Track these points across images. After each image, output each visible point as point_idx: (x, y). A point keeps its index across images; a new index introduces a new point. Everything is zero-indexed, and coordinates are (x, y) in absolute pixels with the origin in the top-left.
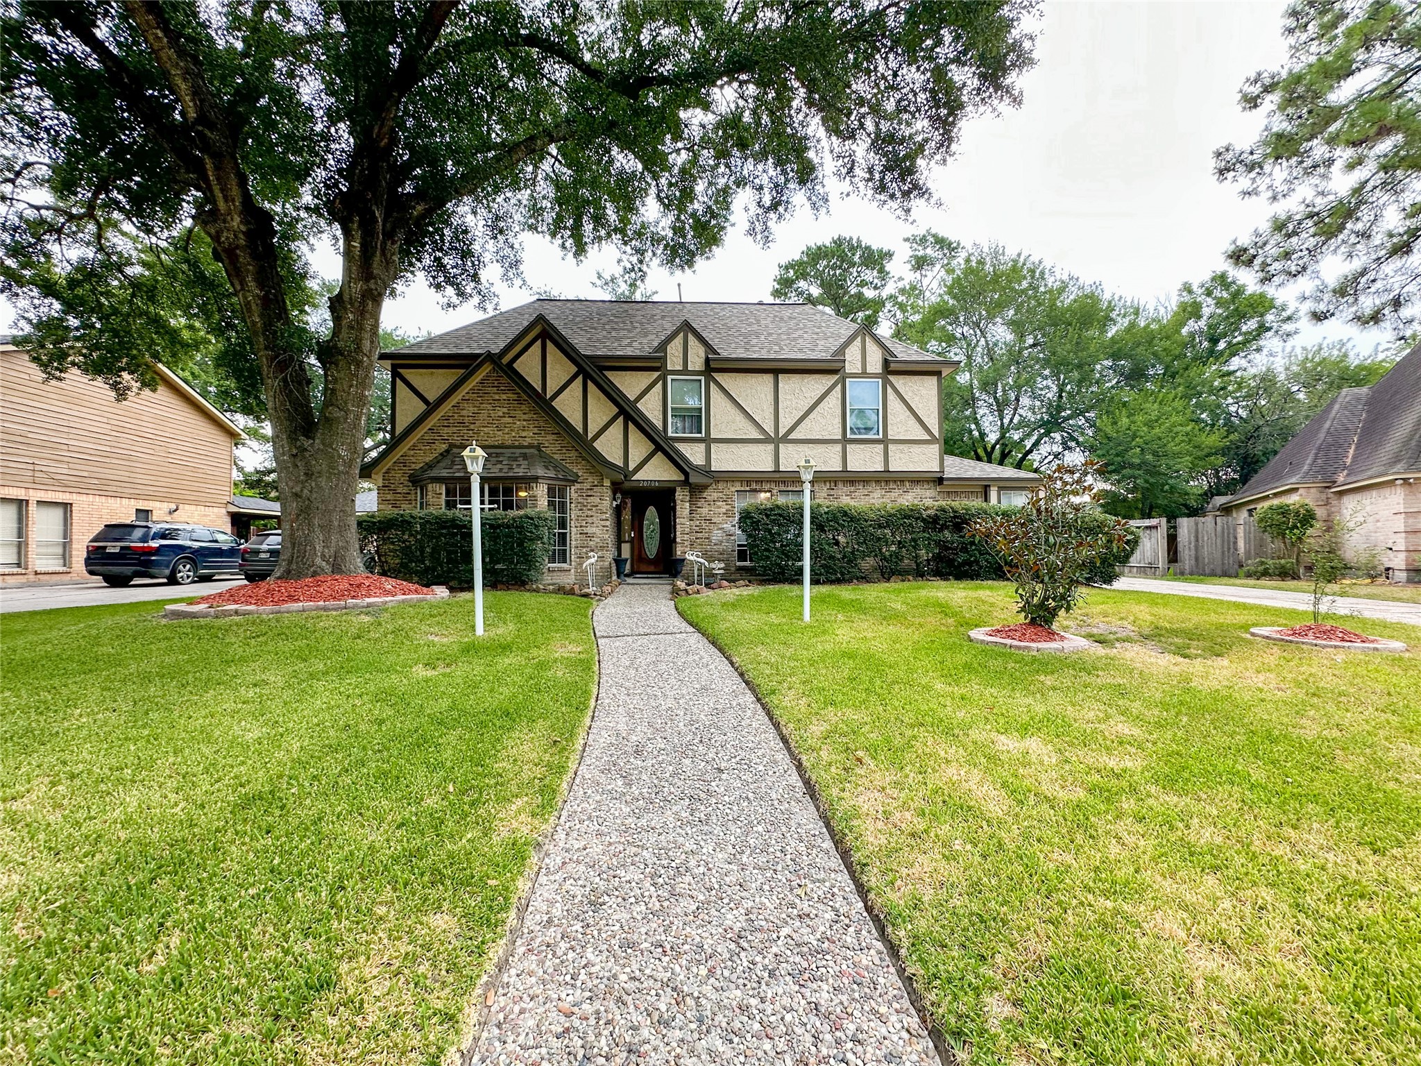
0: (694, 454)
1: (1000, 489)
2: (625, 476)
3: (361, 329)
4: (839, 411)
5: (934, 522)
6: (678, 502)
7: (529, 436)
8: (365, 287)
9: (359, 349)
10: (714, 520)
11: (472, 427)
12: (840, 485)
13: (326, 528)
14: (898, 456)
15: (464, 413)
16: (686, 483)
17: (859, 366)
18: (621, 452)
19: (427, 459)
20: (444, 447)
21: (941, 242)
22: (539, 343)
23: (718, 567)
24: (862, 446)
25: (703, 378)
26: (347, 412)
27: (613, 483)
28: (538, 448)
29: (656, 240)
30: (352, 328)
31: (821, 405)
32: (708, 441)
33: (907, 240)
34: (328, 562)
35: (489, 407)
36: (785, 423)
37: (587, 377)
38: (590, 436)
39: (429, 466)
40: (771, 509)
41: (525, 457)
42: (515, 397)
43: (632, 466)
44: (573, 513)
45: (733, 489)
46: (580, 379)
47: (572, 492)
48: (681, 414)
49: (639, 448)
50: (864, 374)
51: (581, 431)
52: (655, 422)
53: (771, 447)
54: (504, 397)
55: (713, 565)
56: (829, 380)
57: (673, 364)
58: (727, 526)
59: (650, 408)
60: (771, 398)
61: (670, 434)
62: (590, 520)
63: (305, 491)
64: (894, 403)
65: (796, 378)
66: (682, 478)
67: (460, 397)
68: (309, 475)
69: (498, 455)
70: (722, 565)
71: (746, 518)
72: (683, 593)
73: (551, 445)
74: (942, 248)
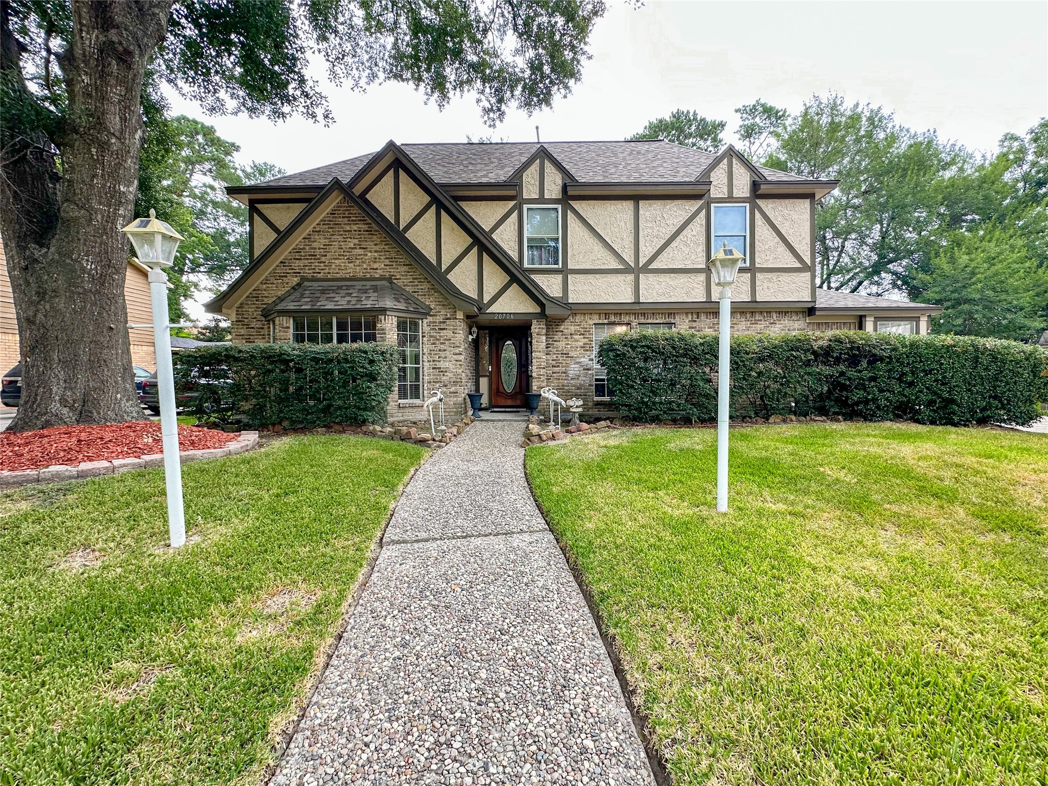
0: (551, 285)
1: (877, 319)
2: (480, 309)
3: (103, 98)
4: (702, 239)
5: (825, 355)
6: (534, 335)
7: (381, 268)
8: (102, 38)
9: (99, 123)
10: (571, 354)
11: (323, 259)
12: (703, 317)
13: (70, 364)
14: (765, 285)
15: (315, 245)
16: (542, 315)
17: (725, 190)
18: (475, 285)
19: (280, 293)
20: (296, 280)
21: (768, 111)
22: (391, 172)
23: (576, 405)
25: (559, 207)
26: (90, 211)
27: (468, 317)
28: (390, 280)
29: (514, 81)
30: (89, 95)
31: (684, 232)
32: (565, 272)
33: (737, 111)
34: (72, 408)
35: (340, 238)
36: (646, 252)
37: (441, 206)
38: (444, 267)
39: (281, 299)
40: (637, 341)
41: (375, 289)
42: (366, 227)
43: (486, 298)
44: (425, 347)
45: (591, 322)
46: (433, 209)
47: (424, 326)
48: (537, 245)
49: (494, 279)
50: (730, 199)
51: (434, 263)
52: (510, 253)
53: (630, 278)
54: (355, 227)
55: (570, 403)
56: (692, 206)
57: (529, 192)
58: (585, 360)
59: (506, 238)
60: (630, 226)
61: (526, 265)
62: (442, 354)
63: (40, 316)
64: (763, 231)
65: (657, 205)
66: (538, 310)
67: (311, 228)
68: (42, 294)
69: (348, 287)
70: (581, 403)
71: (607, 350)
72: (536, 439)
73: (403, 277)
74: (769, 117)
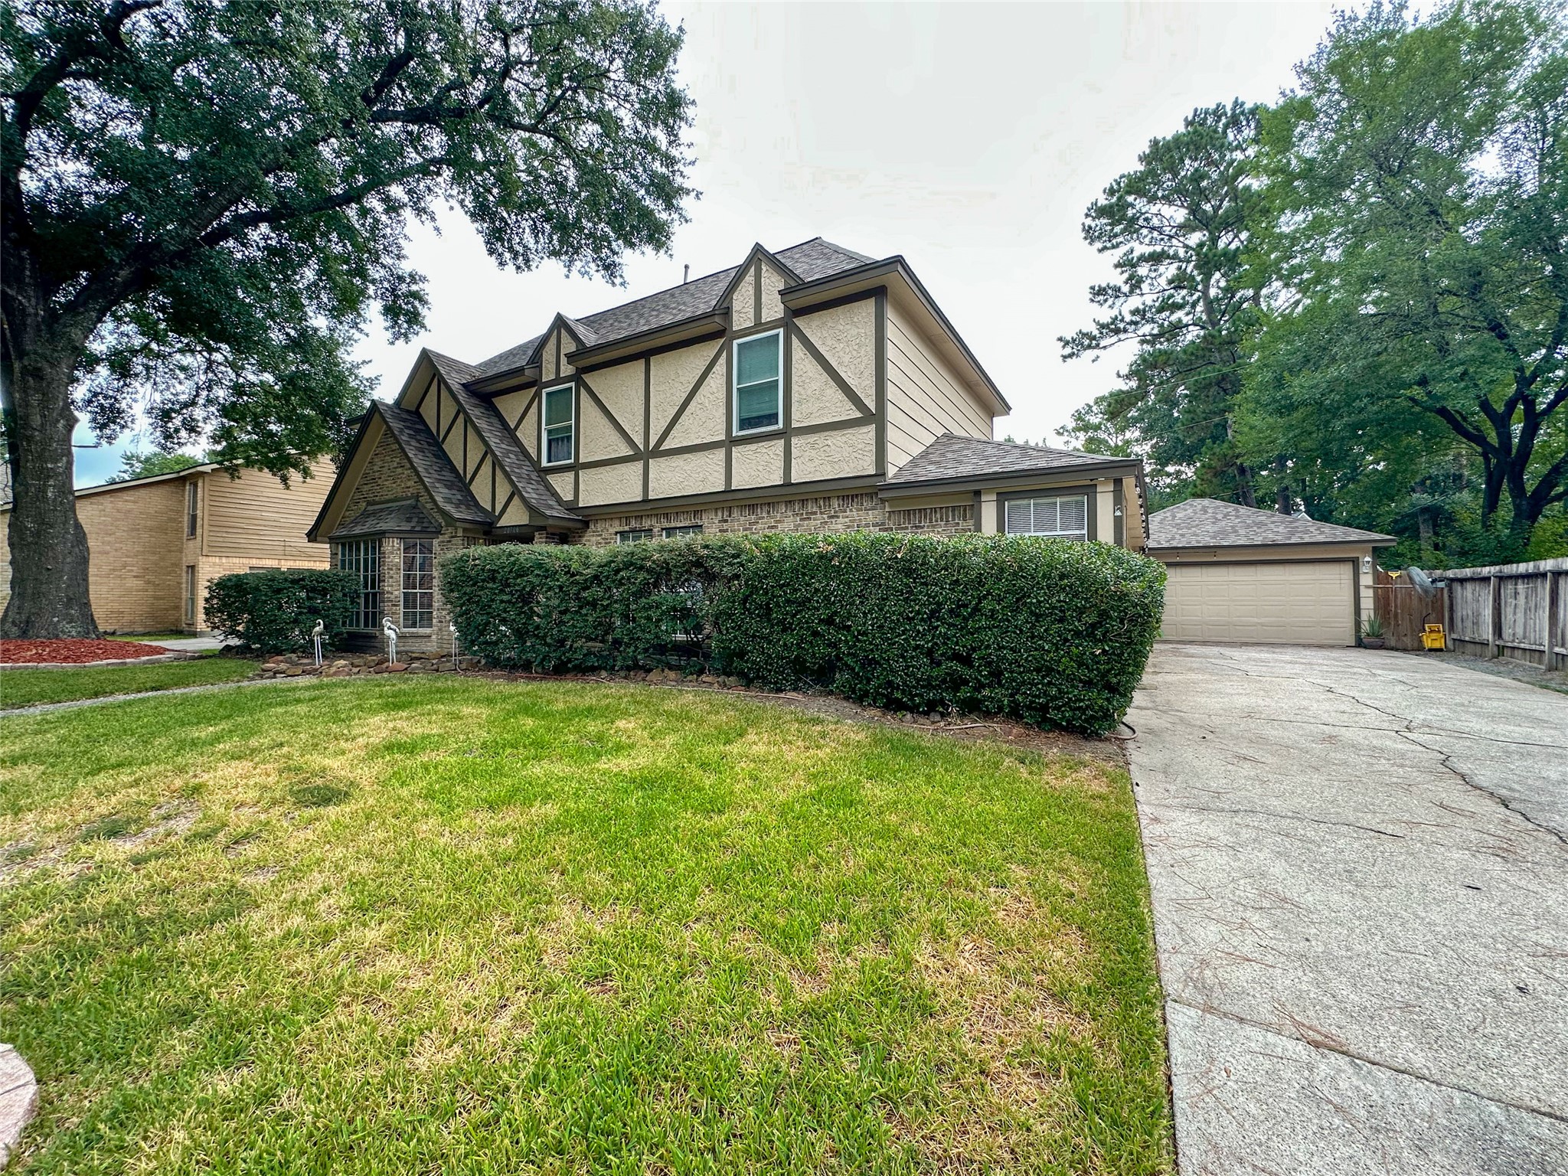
0: (564, 487)
1: (1002, 497)
2: (491, 523)
4: (723, 396)
11: (379, 482)
12: (736, 514)
14: (807, 455)
15: (375, 468)
18: (491, 494)
20: (364, 505)
22: (436, 380)
24: (754, 447)
25: (573, 386)
28: (417, 498)
31: (702, 389)
32: (577, 467)
35: (389, 459)
36: (658, 427)
38: (468, 478)
43: (498, 508)
44: (436, 570)
45: (612, 530)
46: (462, 412)
47: (436, 545)
48: (556, 437)
50: (758, 326)
52: (529, 448)
53: (640, 466)
56: (710, 350)
57: (548, 372)
59: (528, 435)
60: (642, 394)
61: (544, 463)
65: (671, 358)
69: (387, 509)
